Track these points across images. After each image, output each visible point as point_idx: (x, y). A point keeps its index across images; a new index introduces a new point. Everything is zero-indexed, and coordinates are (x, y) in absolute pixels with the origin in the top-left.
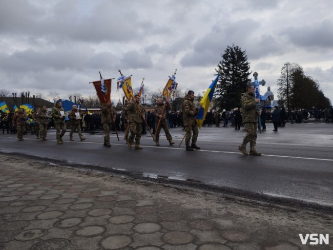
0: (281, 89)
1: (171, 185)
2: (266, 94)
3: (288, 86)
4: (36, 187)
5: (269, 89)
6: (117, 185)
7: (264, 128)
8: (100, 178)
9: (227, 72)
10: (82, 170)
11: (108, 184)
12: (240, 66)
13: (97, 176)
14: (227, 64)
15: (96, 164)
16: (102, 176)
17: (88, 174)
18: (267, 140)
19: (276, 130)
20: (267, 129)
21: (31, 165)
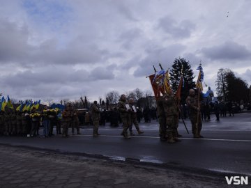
0: (218, 88)
1: (140, 166)
2: (208, 92)
3: (224, 85)
4: (37, 172)
5: (209, 88)
6: (99, 168)
7: (209, 118)
8: (85, 163)
9: (176, 77)
10: (71, 156)
11: (92, 167)
12: (186, 72)
13: (83, 161)
14: (176, 72)
15: (82, 152)
16: (87, 160)
17: (76, 160)
18: (212, 128)
19: (218, 119)
20: (211, 119)
21: (33, 154)
